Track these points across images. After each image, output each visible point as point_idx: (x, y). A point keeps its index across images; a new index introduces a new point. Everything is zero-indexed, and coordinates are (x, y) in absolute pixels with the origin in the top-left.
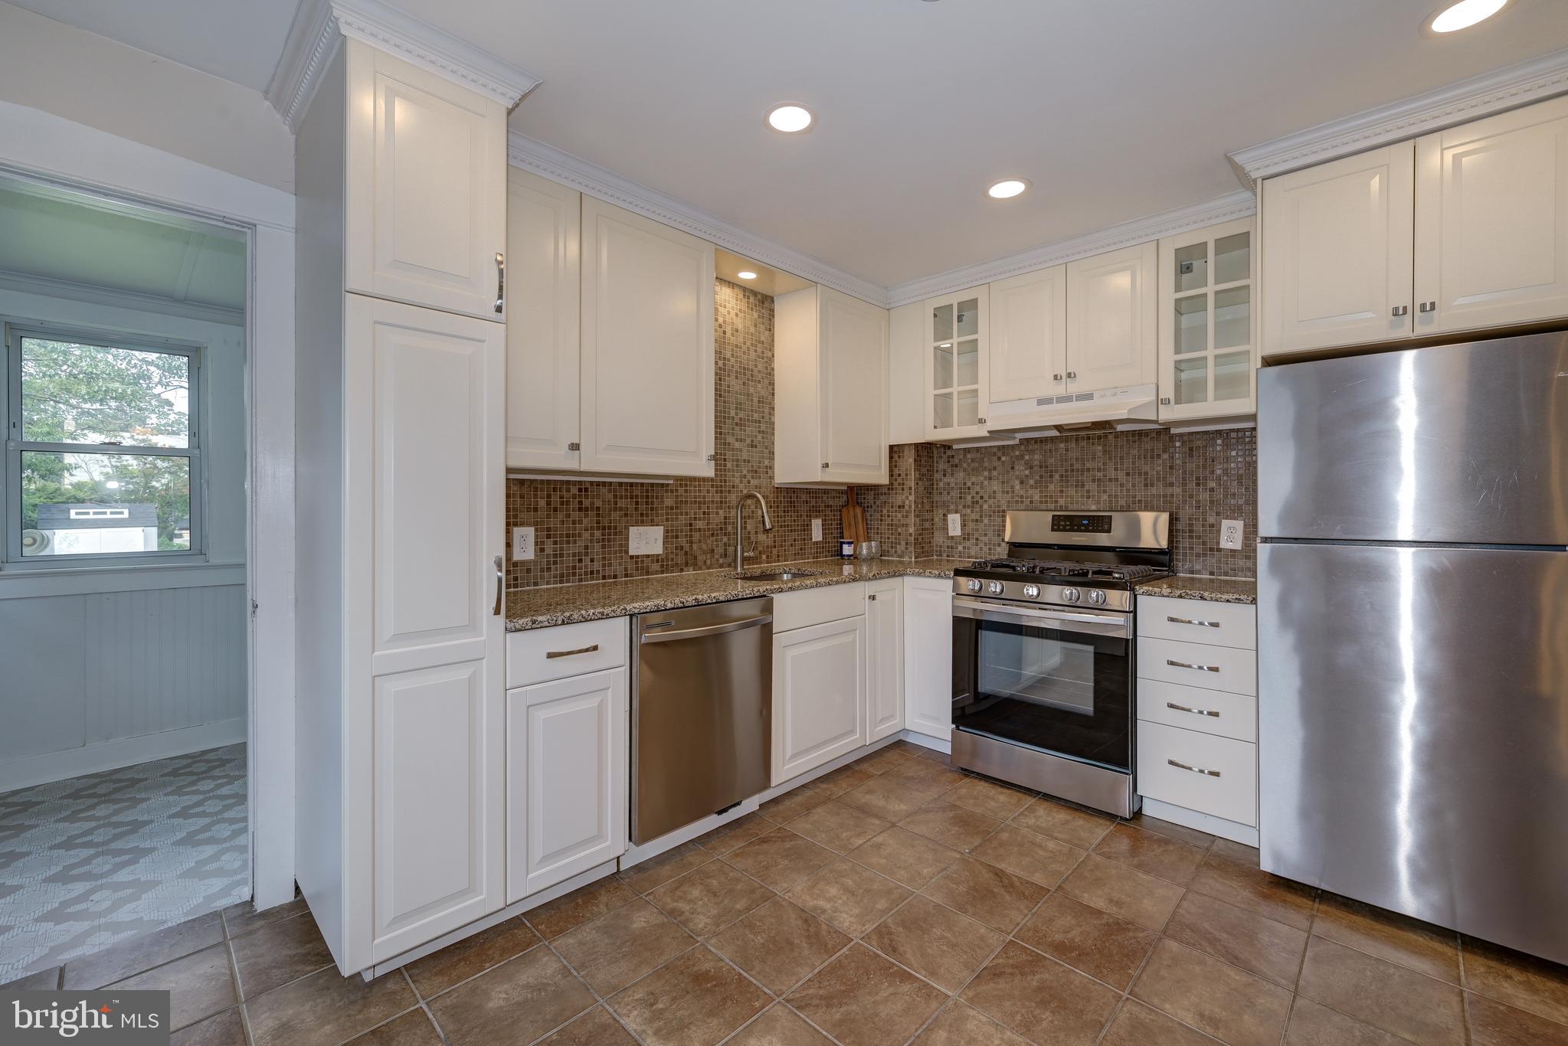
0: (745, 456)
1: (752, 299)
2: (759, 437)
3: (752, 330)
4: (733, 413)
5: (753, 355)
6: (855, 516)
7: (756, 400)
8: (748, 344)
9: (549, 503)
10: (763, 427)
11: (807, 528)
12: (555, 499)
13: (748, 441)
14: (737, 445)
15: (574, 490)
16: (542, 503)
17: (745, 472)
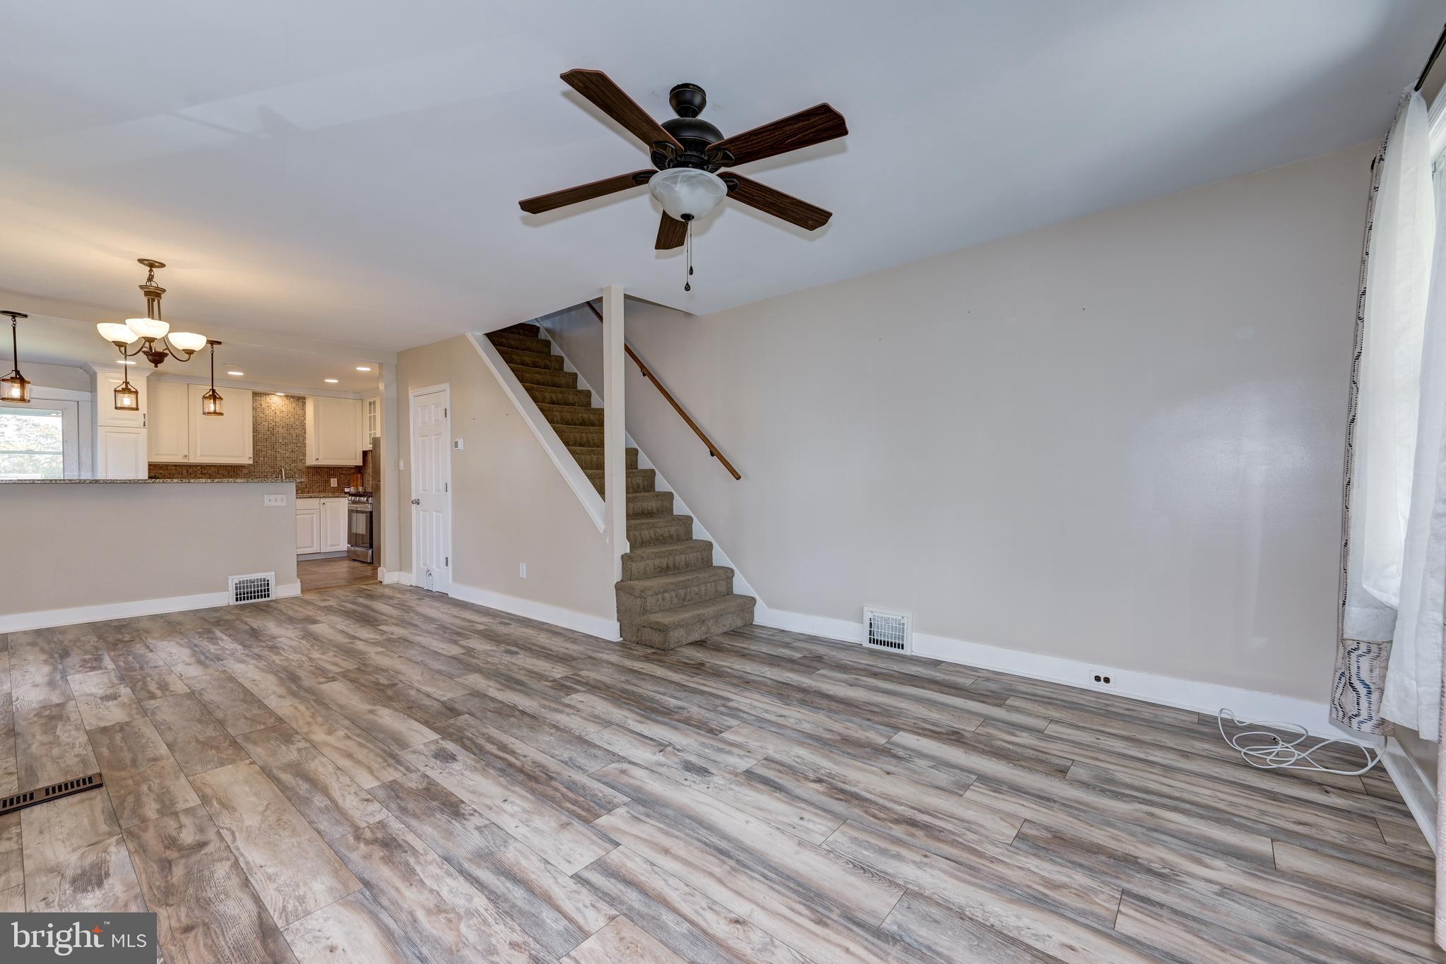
0: (288, 455)
1: (291, 399)
2: (297, 448)
3: (292, 410)
4: (281, 440)
5: (292, 419)
6: (357, 478)
7: (294, 435)
8: (290, 416)
9: (187, 472)
10: (299, 445)
11: (328, 482)
12: (190, 470)
13: (290, 450)
14: (284, 452)
15: (199, 468)
16: (185, 472)
17: (288, 461)
